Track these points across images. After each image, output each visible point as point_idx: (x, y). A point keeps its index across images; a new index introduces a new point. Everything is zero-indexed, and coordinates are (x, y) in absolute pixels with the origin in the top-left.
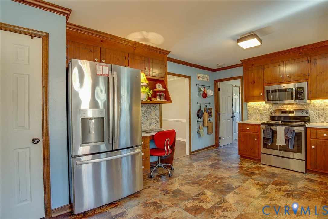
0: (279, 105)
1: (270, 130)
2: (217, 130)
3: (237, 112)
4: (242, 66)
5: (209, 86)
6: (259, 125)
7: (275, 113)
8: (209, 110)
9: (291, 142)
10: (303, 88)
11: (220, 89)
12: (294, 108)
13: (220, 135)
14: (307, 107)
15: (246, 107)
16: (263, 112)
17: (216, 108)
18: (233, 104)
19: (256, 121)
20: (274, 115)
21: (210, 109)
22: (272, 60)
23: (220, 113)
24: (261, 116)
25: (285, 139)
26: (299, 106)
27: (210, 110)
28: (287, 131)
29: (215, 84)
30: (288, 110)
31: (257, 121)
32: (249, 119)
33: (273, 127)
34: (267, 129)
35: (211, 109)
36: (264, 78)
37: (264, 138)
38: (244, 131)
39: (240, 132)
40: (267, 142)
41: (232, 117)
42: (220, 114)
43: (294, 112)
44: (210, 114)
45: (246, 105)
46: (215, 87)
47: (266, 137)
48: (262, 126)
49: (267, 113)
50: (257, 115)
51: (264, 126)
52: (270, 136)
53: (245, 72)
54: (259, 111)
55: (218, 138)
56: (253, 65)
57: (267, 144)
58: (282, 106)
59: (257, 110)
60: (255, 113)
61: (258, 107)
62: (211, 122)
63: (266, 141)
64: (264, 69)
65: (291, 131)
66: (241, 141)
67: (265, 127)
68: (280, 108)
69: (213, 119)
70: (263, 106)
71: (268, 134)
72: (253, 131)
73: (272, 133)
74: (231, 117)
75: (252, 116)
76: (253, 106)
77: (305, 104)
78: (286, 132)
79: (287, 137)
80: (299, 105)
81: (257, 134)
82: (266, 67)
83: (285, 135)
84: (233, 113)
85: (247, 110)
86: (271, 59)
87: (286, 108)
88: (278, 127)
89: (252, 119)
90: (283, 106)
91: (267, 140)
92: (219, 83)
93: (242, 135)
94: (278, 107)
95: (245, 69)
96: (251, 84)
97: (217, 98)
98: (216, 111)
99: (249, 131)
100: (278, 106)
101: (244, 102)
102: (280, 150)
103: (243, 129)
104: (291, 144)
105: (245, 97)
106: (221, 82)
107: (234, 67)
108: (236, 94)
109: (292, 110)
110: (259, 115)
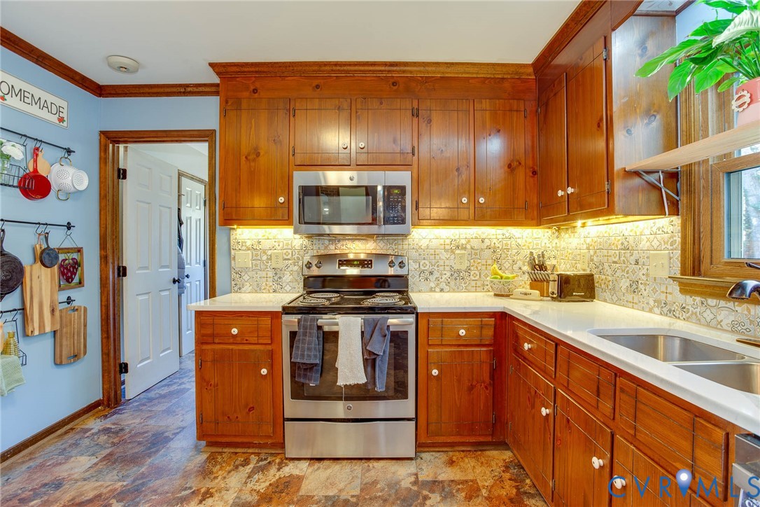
0: (330, 240)
1: (315, 331)
2: (108, 337)
3: (197, 263)
4: (217, 93)
5: (69, 151)
6: (274, 316)
7: (319, 267)
8: (62, 257)
9: (379, 366)
10: (403, 189)
11: (125, 171)
12: (369, 252)
13: (126, 357)
14: (400, 247)
15: (226, 247)
16: (281, 265)
17: (103, 246)
18: (184, 236)
19: (259, 295)
20: (315, 271)
21: (67, 250)
22: (317, 87)
23: (125, 269)
24: (276, 278)
25: (365, 361)
26: (381, 244)
27: (75, 256)
28: (369, 330)
29: (103, 149)
30: (351, 256)
31: (264, 295)
32: (236, 289)
33: (325, 320)
34: (305, 328)
35: (79, 250)
36: (292, 145)
37: (293, 365)
38: (217, 341)
39: (205, 347)
40: (305, 376)
41: (178, 281)
42: (122, 272)
43: (371, 264)
44: (69, 273)
45: (225, 239)
46: (103, 160)
47: (305, 361)
48: (285, 318)
49: (296, 268)
50: (264, 274)
51: (294, 318)
52: (315, 356)
53: (224, 113)
54: (270, 259)
55: (115, 368)
56: (255, 91)
57: (303, 384)
58: (339, 245)
59: (265, 258)
60: (256, 265)
61: (266, 244)
62: (75, 310)
63: (302, 372)
64: (292, 113)
65: (381, 329)
66: (208, 383)
67: (299, 321)
68: (332, 249)
69: (87, 297)
70: (281, 245)
71: (309, 349)
72: (254, 340)
73: (321, 343)
74: (174, 281)
75: (246, 277)
76: (249, 243)
77: (395, 240)
78: (367, 336)
79: (371, 353)
80: (382, 242)
81: (269, 348)
82: (298, 106)
83: (364, 345)
84: (181, 266)
85: (230, 257)
86: (316, 82)
87: (347, 252)
88: (340, 319)
89: (247, 287)
90: (341, 243)
91: (305, 370)
92: (122, 147)
93: (209, 357)
94: (326, 248)
95: (227, 102)
96: (246, 157)
97: (109, 208)
98: (104, 259)
99: (239, 339)
100: (327, 242)
101: (220, 225)
102: (347, 399)
103: (213, 336)
104: (382, 372)
105: (224, 207)
106: (129, 145)
107: (185, 94)
108: (194, 203)
109: (362, 257)
110: (271, 274)
